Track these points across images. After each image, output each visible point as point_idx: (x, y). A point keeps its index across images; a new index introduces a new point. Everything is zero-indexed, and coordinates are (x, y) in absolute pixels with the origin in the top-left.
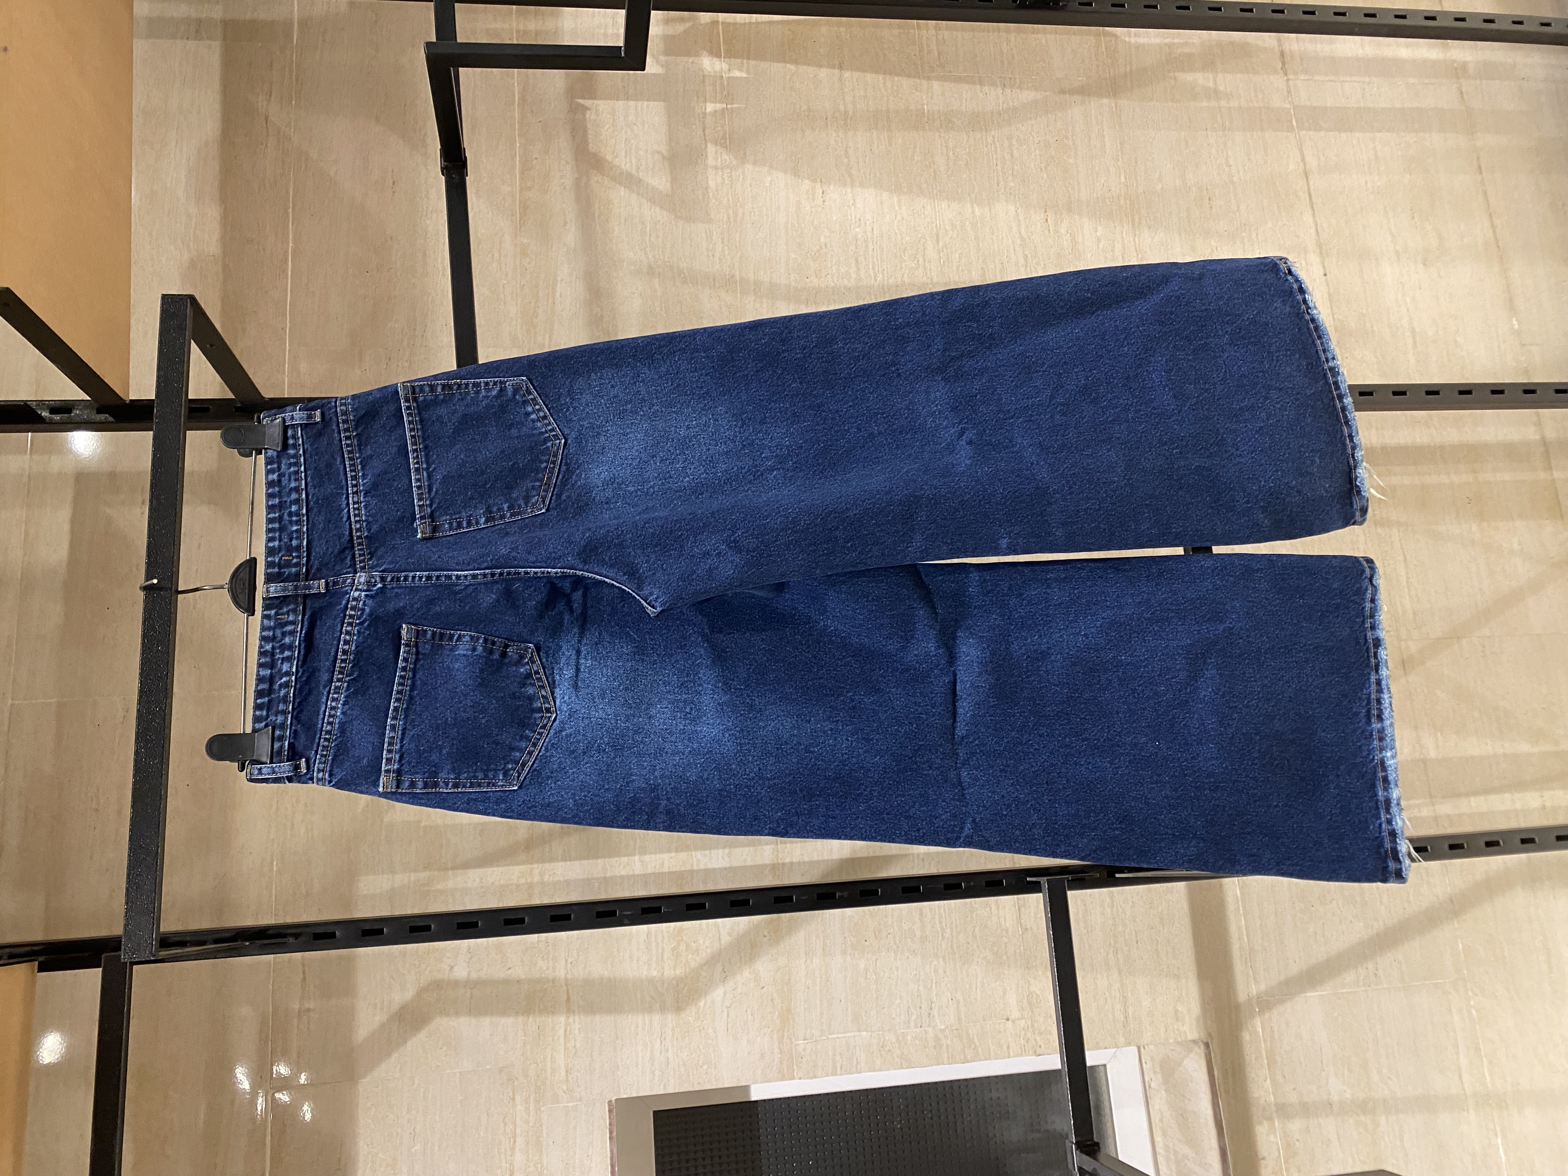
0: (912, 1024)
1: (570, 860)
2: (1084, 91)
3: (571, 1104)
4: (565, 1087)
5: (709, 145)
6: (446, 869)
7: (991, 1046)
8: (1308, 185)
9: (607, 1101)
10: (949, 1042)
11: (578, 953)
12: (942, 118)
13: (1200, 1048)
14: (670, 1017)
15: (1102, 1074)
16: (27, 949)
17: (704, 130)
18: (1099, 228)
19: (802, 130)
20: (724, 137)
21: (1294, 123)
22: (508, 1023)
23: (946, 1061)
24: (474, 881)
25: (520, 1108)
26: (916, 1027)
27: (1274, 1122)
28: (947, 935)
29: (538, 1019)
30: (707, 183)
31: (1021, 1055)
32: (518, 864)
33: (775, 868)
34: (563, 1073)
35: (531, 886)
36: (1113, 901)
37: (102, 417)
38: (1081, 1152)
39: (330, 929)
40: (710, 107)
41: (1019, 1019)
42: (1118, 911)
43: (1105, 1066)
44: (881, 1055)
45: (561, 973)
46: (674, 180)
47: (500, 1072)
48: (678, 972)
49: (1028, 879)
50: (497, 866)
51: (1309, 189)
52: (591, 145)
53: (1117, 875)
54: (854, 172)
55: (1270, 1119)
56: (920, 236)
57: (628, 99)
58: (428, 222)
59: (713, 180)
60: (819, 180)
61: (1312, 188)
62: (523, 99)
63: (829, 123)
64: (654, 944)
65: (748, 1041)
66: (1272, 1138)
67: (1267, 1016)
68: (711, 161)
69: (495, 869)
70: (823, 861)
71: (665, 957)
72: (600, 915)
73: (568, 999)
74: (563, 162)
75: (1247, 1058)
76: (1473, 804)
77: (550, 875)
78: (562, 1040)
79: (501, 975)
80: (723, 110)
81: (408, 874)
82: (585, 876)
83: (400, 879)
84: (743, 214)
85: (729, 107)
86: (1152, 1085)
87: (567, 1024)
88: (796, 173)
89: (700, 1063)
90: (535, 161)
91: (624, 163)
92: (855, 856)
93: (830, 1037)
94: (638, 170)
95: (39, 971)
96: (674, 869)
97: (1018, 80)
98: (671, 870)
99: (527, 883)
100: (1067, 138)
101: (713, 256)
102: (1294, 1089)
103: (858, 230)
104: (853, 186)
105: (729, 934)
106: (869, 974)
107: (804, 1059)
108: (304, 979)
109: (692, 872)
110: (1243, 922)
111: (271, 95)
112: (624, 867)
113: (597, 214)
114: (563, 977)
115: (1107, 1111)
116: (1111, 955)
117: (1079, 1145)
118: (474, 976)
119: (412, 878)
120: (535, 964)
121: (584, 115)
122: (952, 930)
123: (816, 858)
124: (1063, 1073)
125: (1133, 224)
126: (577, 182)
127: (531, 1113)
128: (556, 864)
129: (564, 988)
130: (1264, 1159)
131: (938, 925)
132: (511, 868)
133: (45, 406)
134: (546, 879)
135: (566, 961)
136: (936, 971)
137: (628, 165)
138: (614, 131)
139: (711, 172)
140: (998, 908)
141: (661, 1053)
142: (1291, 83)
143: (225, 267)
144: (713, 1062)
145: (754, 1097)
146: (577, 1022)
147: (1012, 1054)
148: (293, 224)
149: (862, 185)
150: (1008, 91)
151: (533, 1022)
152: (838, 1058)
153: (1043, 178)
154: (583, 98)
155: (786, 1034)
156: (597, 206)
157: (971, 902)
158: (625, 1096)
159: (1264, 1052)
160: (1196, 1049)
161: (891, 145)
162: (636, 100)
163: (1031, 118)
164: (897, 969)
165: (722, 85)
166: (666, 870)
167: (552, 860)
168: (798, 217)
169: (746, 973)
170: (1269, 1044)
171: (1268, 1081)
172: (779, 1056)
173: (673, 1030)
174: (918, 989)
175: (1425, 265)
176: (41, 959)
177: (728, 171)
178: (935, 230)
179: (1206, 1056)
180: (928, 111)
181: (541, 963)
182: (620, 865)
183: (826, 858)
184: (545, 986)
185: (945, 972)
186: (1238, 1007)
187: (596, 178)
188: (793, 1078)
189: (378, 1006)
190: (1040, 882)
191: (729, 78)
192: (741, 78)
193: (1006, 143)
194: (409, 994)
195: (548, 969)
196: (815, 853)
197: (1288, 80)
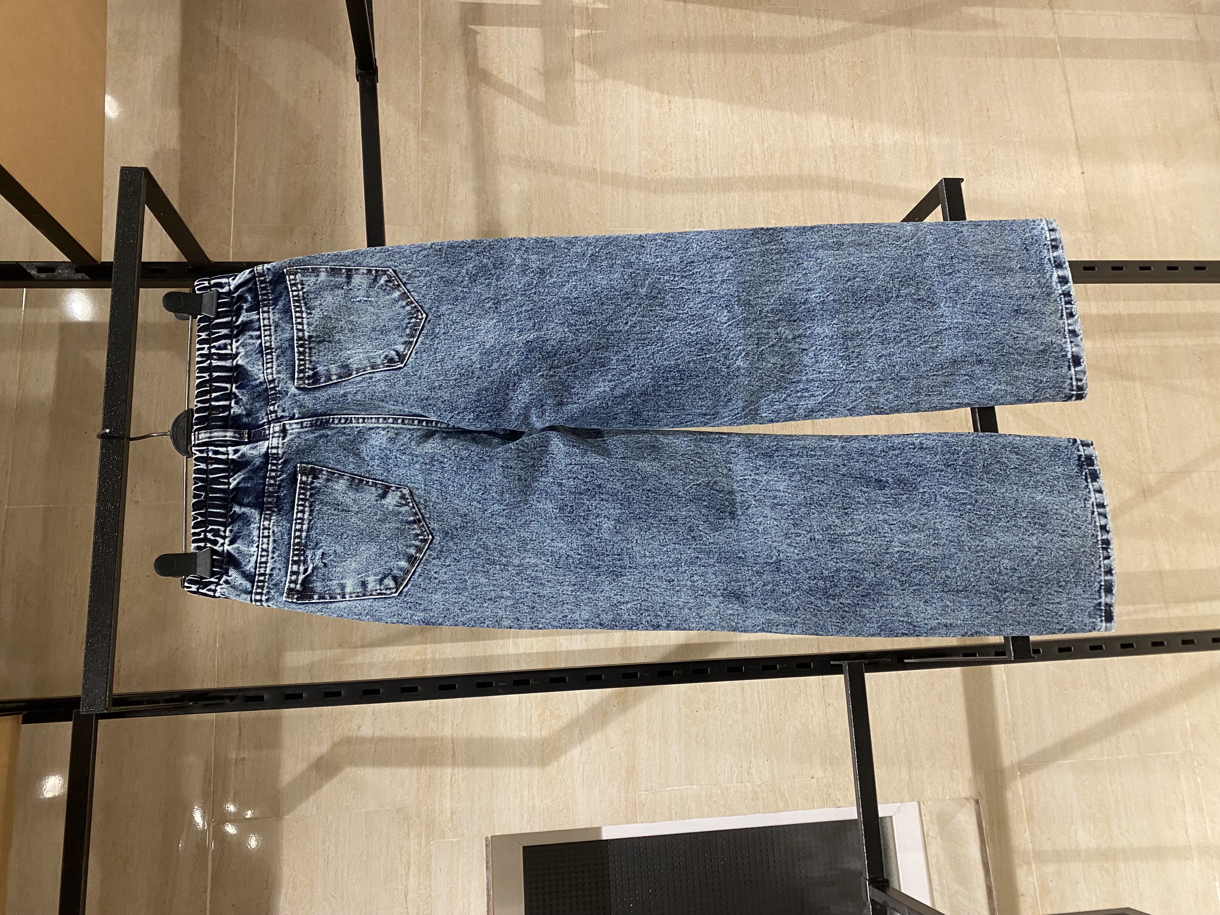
0: (735, 779)
1: (457, 641)
2: (886, 21)
3: (455, 840)
4: (450, 825)
5: (576, 63)
6: (356, 647)
7: (799, 799)
8: (1070, 100)
9: (484, 838)
10: (764, 795)
11: (462, 717)
12: (768, 43)
13: (971, 803)
14: (536, 770)
15: (889, 824)
16: (14, 705)
17: (573, 51)
18: (896, 133)
19: (653, 51)
20: (589, 57)
21: (1059, 49)
22: (405, 773)
23: (761, 810)
24: (378, 657)
25: (413, 842)
26: (737, 782)
27: (1031, 866)
28: (764, 708)
29: (428, 770)
30: (575, 94)
31: (824, 807)
32: (415, 645)
33: (623, 651)
34: (449, 815)
35: (424, 662)
36: (900, 683)
37: (80, 276)
38: (874, 887)
39: (259, 693)
40: (578, 33)
41: (822, 778)
42: (905, 692)
43: (891, 817)
44: (709, 805)
45: (448, 732)
46: (547, 91)
47: (398, 813)
48: (543, 734)
49: (832, 663)
50: (398, 645)
51: (1070, 103)
52: (480, 63)
53: (906, 661)
54: (694, 85)
55: (1029, 863)
56: (748, 138)
57: (511, 24)
58: (347, 124)
59: (580, 90)
60: (666, 92)
61: (1073, 101)
62: (426, 26)
63: (675, 45)
64: (524, 711)
65: (600, 791)
66: (1030, 879)
67: (1027, 778)
68: (578, 76)
69: (396, 648)
70: (663, 646)
71: (533, 721)
72: (479, 685)
73: (454, 753)
74: (457, 76)
75: (1010, 813)
76: (1200, 609)
77: (440, 654)
78: (448, 787)
79: (401, 734)
80: (588, 36)
81: (324, 651)
82: (469, 655)
83: (318, 655)
84: (604, 119)
85: (593, 32)
86: (930, 833)
87: (453, 775)
88: (648, 86)
89: (561, 808)
90: (434, 76)
91: (507, 77)
92: (688, 643)
93: (667, 789)
94: (518, 83)
95: (23, 723)
96: (541, 650)
97: (830, 12)
98: (539, 651)
99: (421, 660)
100: (870, 60)
101: (579, 153)
102: (1049, 839)
103: (697, 133)
104: (694, 97)
105: (586, 704)
106: (699, 738)
107: (645, 807)
108: (240, 733)
109: (555, 652)
110: (1008, 701)
111: (221, 20)
112: (501, 648)
113: (484, 118)
114: (450, 736)
115: (892, 854)
116: (898, 727)
117: (872, 882)
118: (378, 734)
119: (328, 654)
120: (428, 726)
121: (475, 39)
122: (767, 704)
123: (657, 644)
124: (859, 822)
125: (924, 132)
126: (469, 92)
127: (423, 846)
128: (445, 644)
129: (451, 745)
130: (1023, 895)
131: (757, 700)
132: (410, 647)
133: (34, 267)
134: (437, 656)
135: (453, 723)
136: (754, 737)
137: (511, 79)
138: (499, 51)
139: (578, 86)
140: (806, 687)
141: (529, 800)
142: (1056, 15)
143: (183, 158)
144: (571, 808)
145: (604, 838)
146: (461, 773)
147: (816, 806)
148: (238, 124)
149: (701, 97)
150: (822, 21)
151: (425, 772)
152: (673, 805)
153: (850, 92)
154: (474, 24)
155: (631, 786)
156: (484, 112)
157: (784, 682)
158: (499, 834)
159: (1024, 808)
160: (968, 804)
161: (725, 64)
162: (518, 26)
163: (841, 43)
164: (723, 735)
165: (588, 15)
166: (534, 651)
167: (441, 641)
168: (648, 121)
169: (599, 735)
170: (1028, 803)
171: (1027, 832)
172: (625, 803)
173: (539, 781)
174: (740, 752)
175: (1166, 165)
176: (25, 713)
177: (592, 84)
178: (761, 133)
179: (976, 810)
180: (756, 36)
181: (432, 725)
182: (497, 646)
183: (665, 644)
184: (435, 744)
185: (762, 738)
186: (1002, 771)
187: (483, 89)
188: (636, 822)
189: (300, 758)
190: (841, 665)
191: (594, 9)
192: (603, 9)
193: (820, 63)
194: (324, 748)
195: (437, 729)
196: (656, 640)
197: (1054, 13)
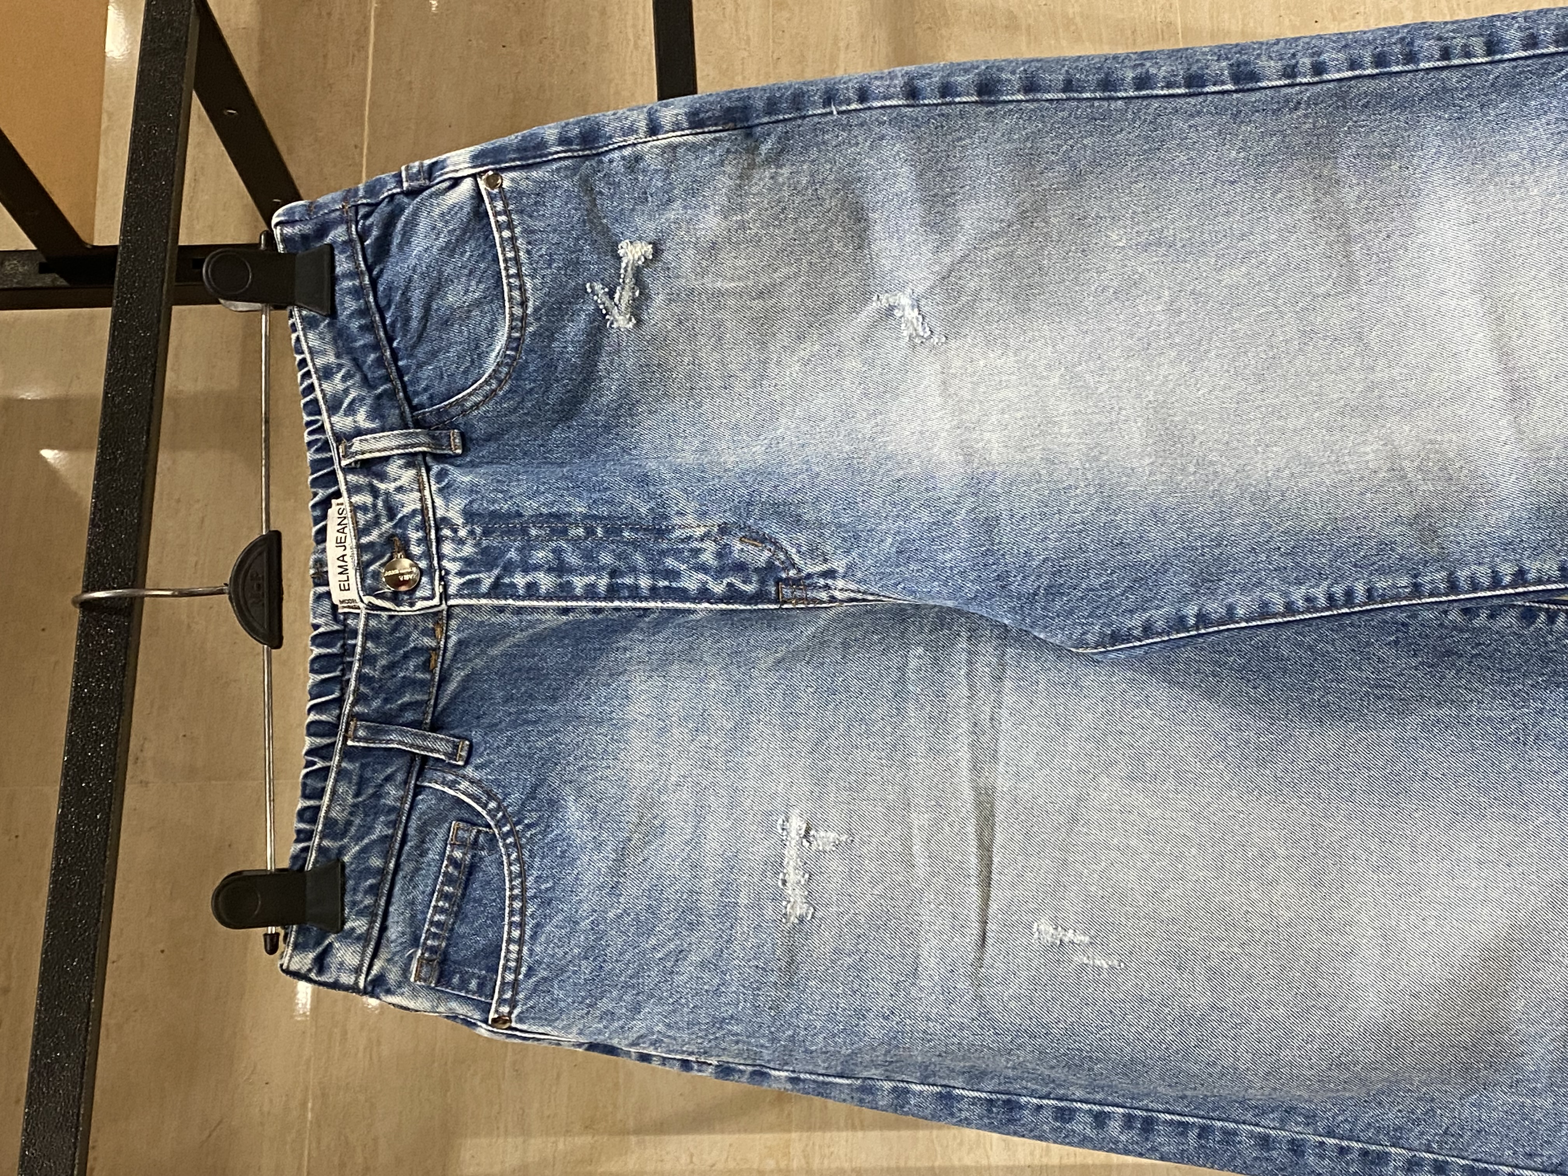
1: (863, 1128)
6: (624, 1132)
24: (678, 1159)
32: (762, 1130)
37: (48, 280)
50: (722, 1132)
69: (718, 1137)
77: (823, 1157)
81: (553, 1139)
82: (893, 1164)
112: (971, 1150)
119: (561, 1146)
